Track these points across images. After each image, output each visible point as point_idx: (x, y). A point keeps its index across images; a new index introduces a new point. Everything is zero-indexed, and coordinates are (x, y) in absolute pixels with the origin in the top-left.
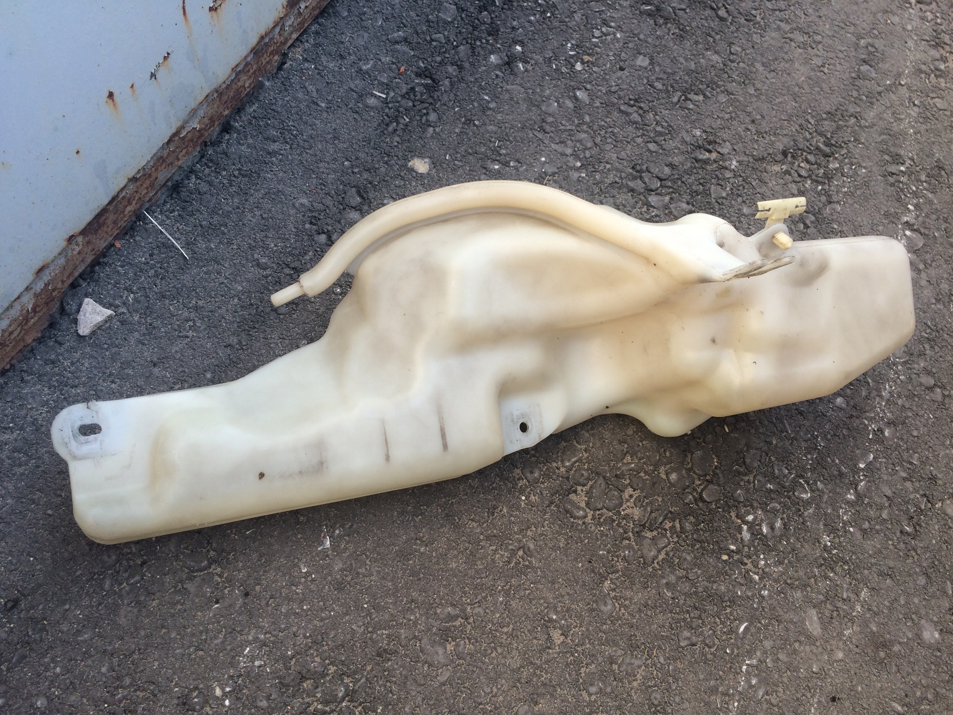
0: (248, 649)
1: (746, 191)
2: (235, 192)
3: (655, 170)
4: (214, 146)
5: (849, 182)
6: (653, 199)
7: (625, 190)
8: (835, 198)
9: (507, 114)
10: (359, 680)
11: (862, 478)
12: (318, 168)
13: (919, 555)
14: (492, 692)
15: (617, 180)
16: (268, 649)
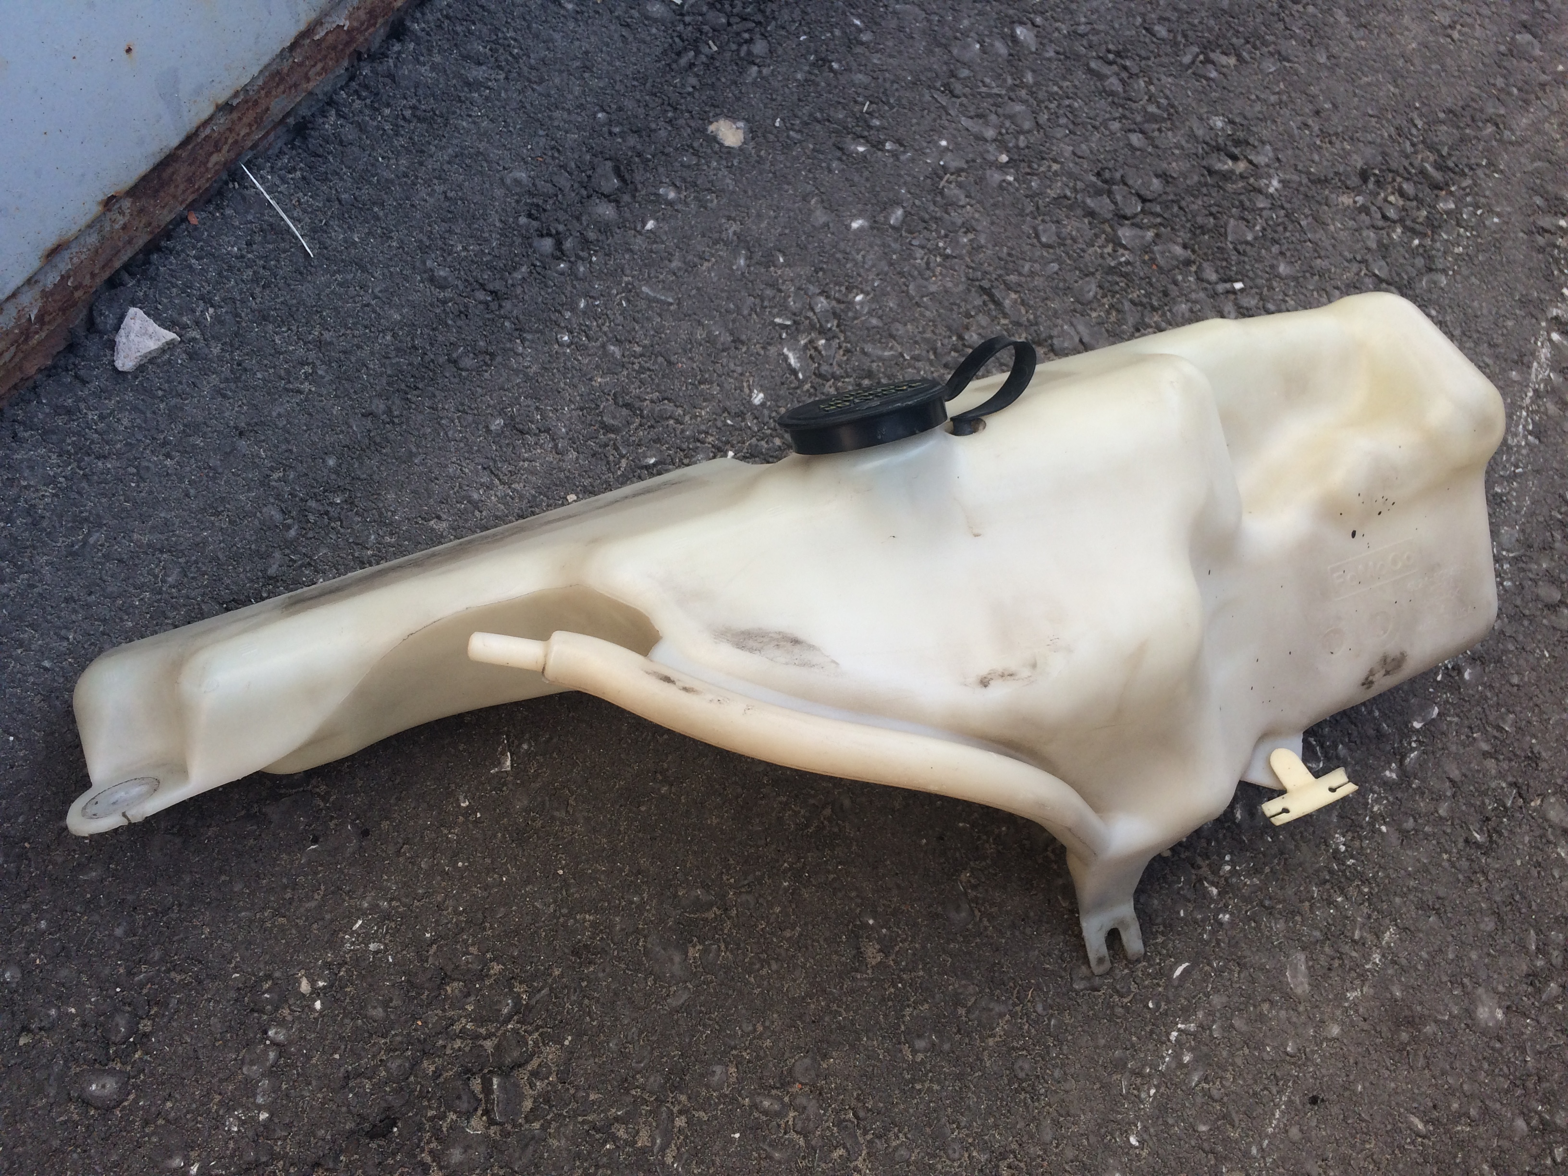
0: (360, 922)
1: (1288, 234)
2: (402, 146)
3: (1136, 183)
4: (373, 61)
5: (1468, 238)
6: (1125, 233)
7: (1079, 212)
8: (1439, 264)
9: (891, 56)
10: (539, 991)
11: (1414, 745)
12: (550, 118)
13: (1490, 882)
14: (755, 1030)
15: (1069, 194)
16: (393, 925)
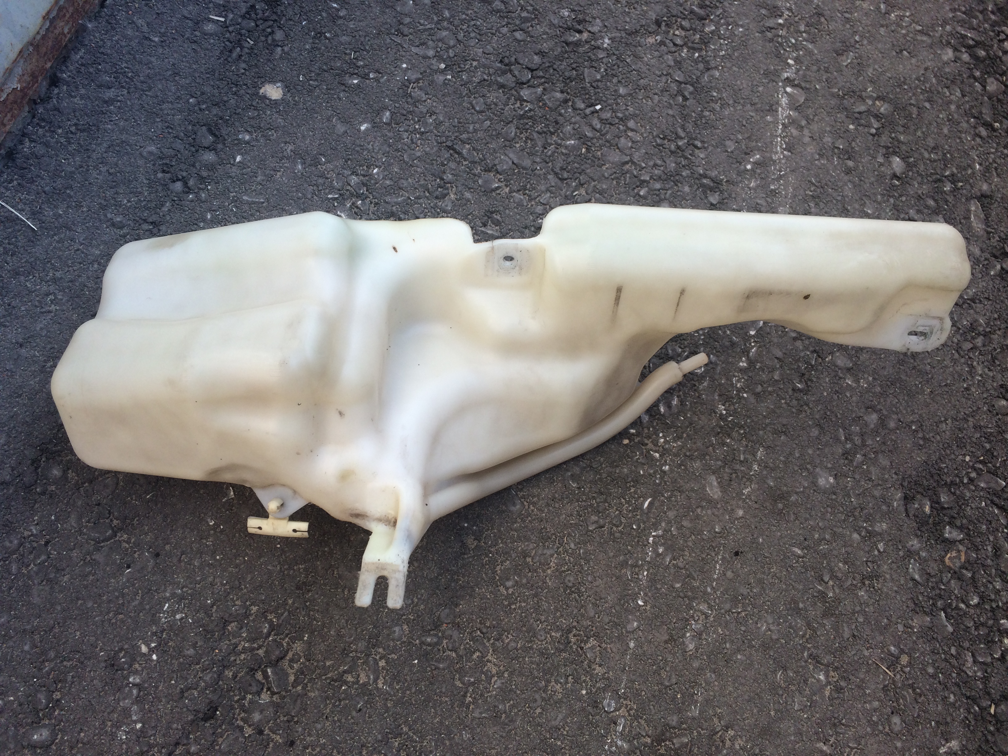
0: (167, 605)
1: (620, 69)
2: (74, 150)
3: (525, 61)
4: (44, 103)
5: (727, 44)
6: (525, 93)
7: (495, 87)
8: (713, 64)
9: (360, 21)
10: (282, 615)
11: (753, 344)
12: (161, 110)
13: (811, 409)
14: (413, 602)
15: (486, 77)
16: (187, 601)
